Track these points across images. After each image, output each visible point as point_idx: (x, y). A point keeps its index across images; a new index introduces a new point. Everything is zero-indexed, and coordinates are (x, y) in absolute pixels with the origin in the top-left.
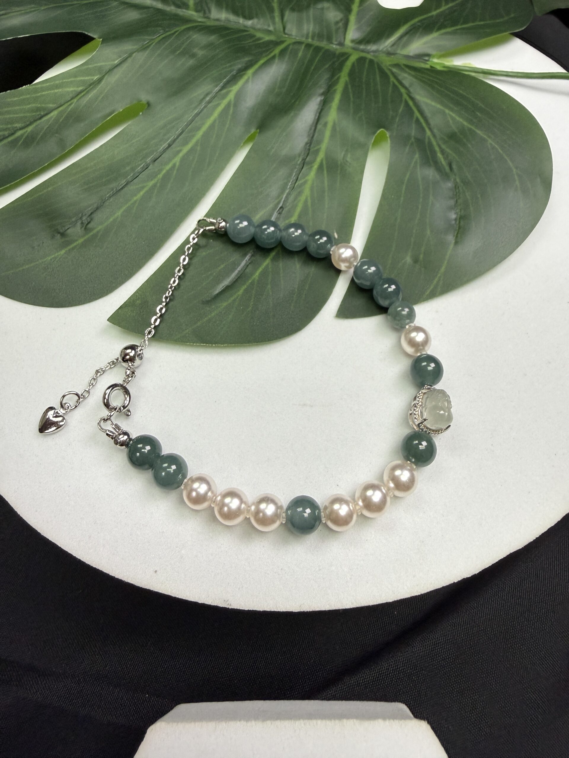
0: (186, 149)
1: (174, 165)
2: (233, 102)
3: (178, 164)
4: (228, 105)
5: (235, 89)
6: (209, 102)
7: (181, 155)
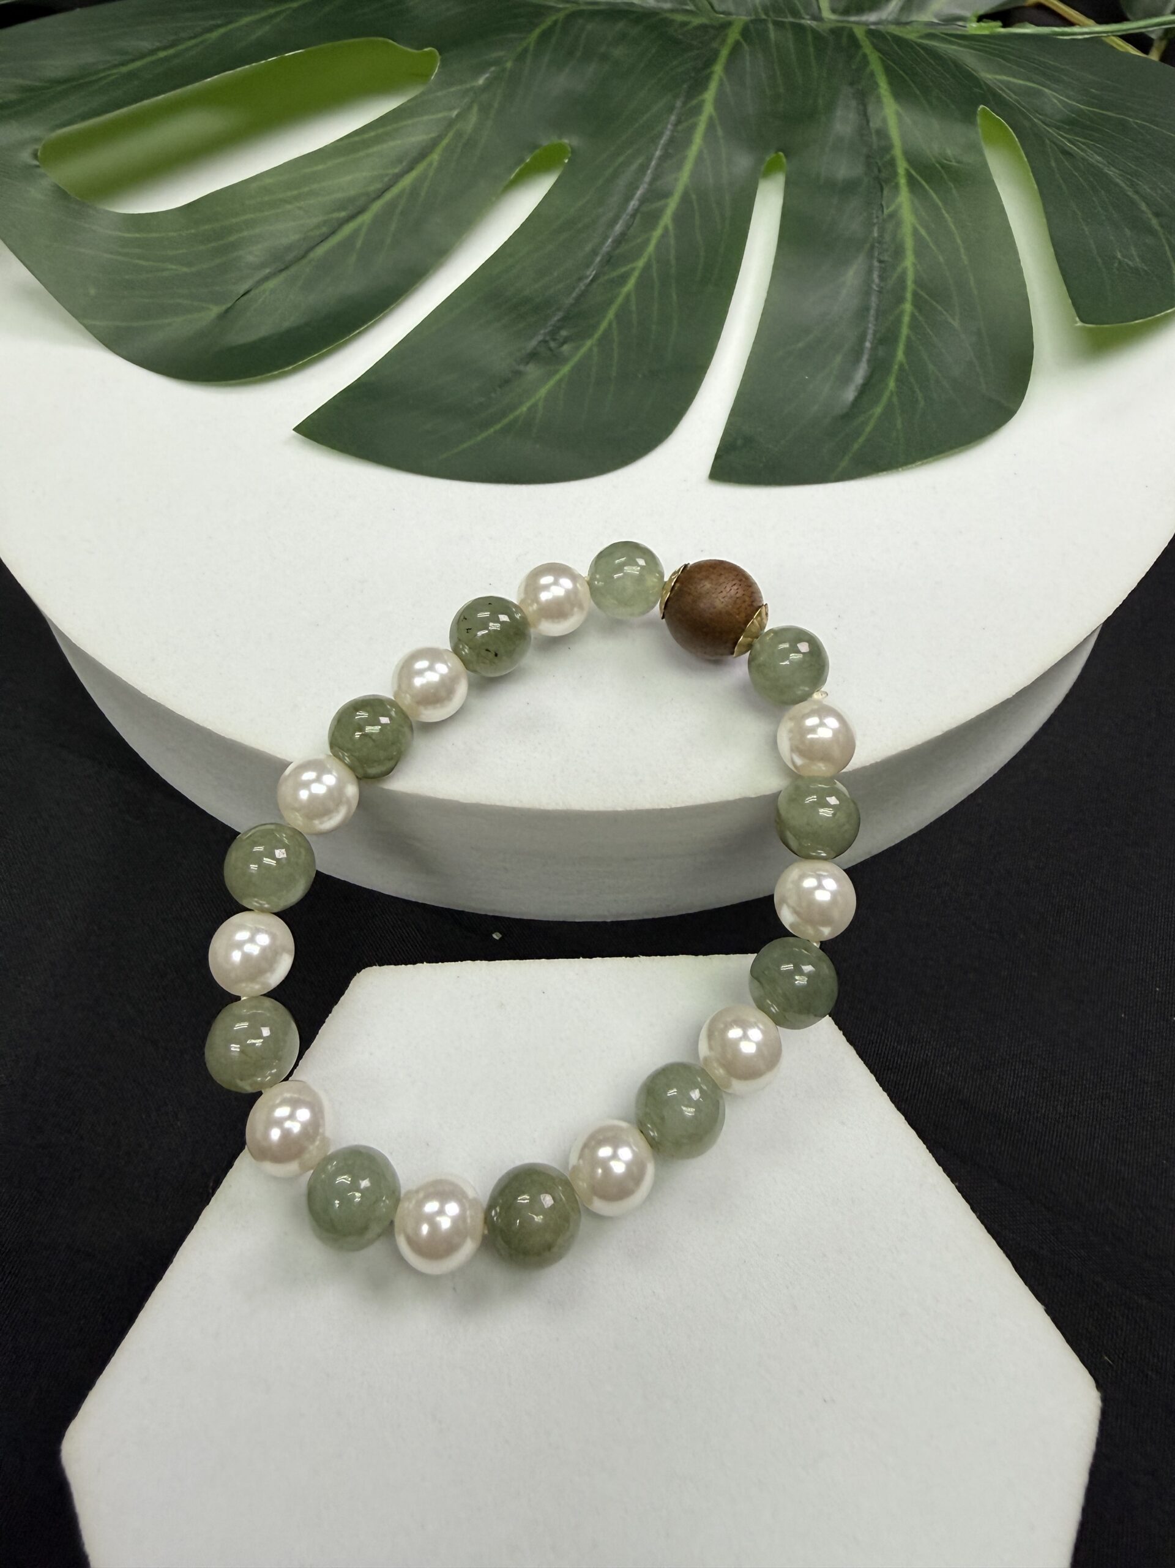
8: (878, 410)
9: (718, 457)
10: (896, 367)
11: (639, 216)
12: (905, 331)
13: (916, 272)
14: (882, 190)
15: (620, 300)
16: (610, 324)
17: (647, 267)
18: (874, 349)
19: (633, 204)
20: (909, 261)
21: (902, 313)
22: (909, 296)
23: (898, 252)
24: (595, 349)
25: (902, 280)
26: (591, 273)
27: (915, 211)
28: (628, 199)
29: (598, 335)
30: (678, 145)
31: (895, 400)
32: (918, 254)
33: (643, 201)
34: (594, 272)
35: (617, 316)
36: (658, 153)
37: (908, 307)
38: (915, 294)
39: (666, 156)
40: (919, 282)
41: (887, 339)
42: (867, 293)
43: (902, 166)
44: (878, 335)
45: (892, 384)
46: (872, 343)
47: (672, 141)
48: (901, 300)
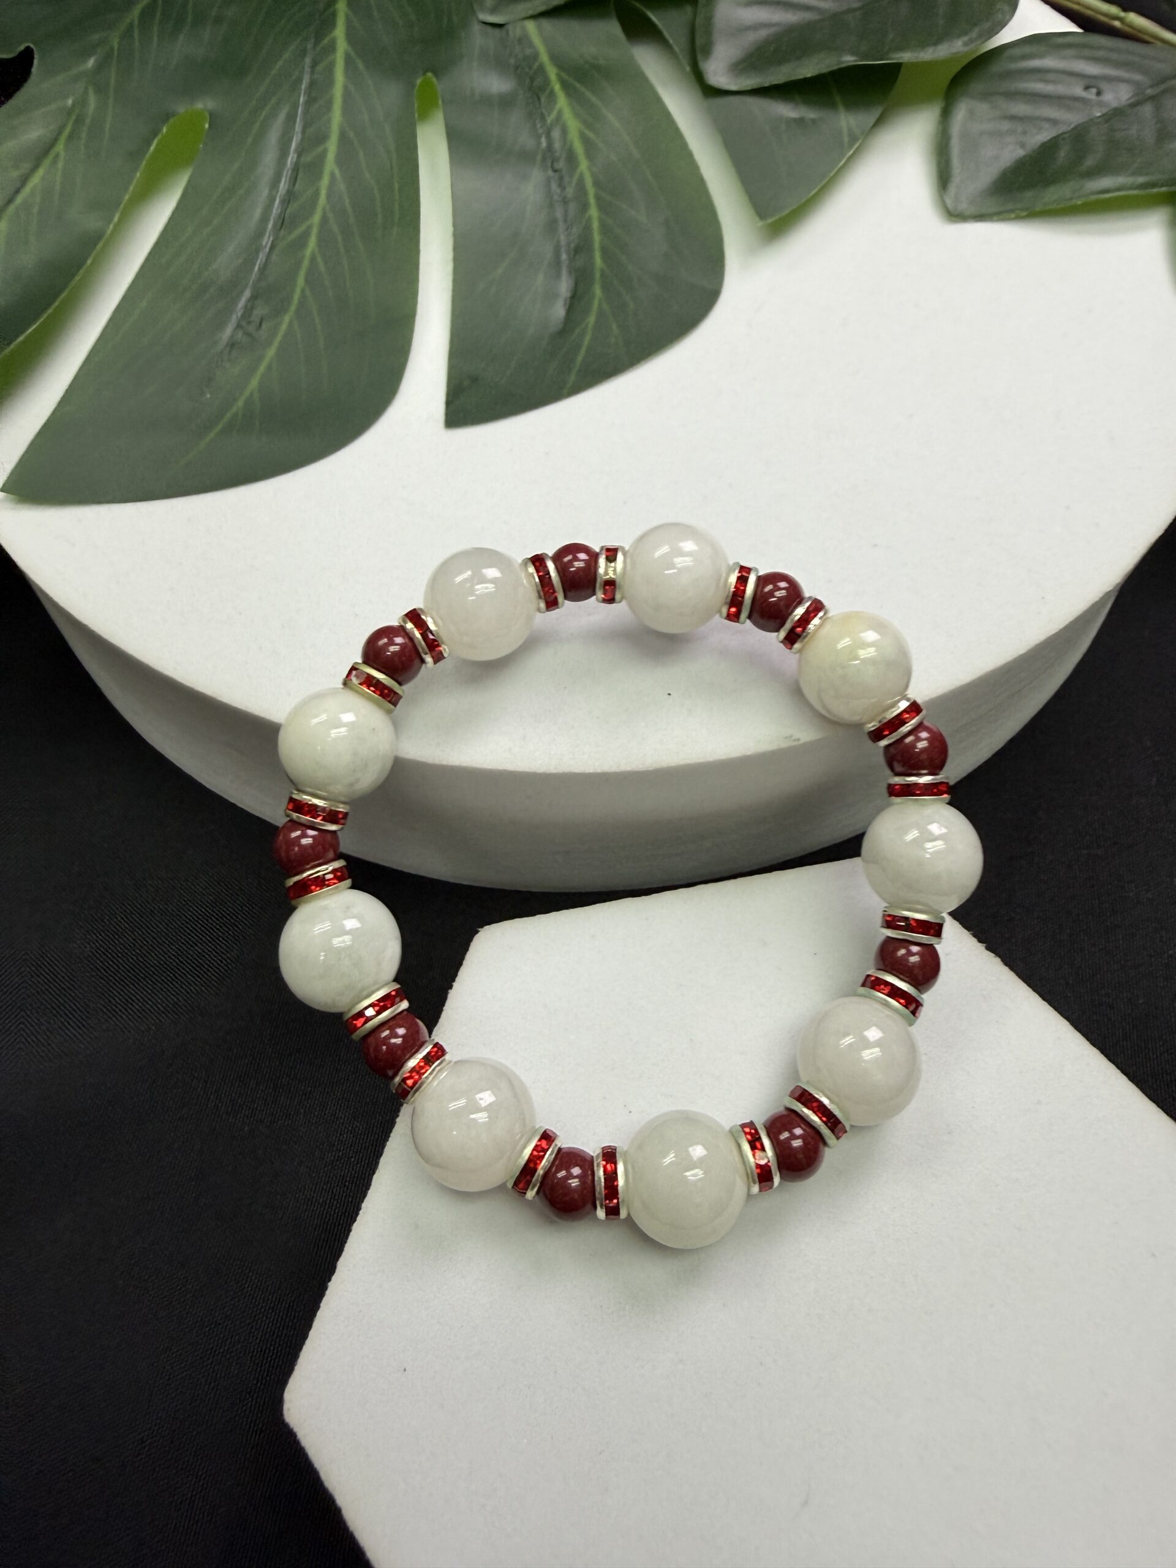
0: (332, 147)
1: (332, 175)
2: (352, 53)
3: (337, 172)
4: (348, 61)
5: (340, 32)
6: (314, 65)
7: (331, 156)
8: (592, 319)
9: (449, 403)
10: (598, 275)
11: (301, 170)
12: (597, 238)
13: (593, 175)
14: (539, 99)
15: (306, 263)
16: (303, 291)
17: (324, 220)
18: (572, 260)
19: (291, 158)
20: (584, 165)
21: (590, 218)
22: (592, 201)
23: (571, 158)
24: (295, 323)
25: (581, 186)
26: (267, 241)
27: (577, 115)
28: (284, 153)
29: (293, 308)
30: (320, 89)
31: (605, 306)
32: (590, 156)
33: (300, 153)
34: (271, 239)
35: (307, 281)
36: (302, 100)
37: (594, 212)
38: (598, 198)
39: (310, 102)
40: (597, 184)
41: (582, 247)
42: (551, 205)
43: (552, 72)
44: (572, 246)
45: (598, 291)
46: (568, 254)
47: (312, 84)
48: (585, 207)
